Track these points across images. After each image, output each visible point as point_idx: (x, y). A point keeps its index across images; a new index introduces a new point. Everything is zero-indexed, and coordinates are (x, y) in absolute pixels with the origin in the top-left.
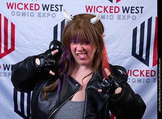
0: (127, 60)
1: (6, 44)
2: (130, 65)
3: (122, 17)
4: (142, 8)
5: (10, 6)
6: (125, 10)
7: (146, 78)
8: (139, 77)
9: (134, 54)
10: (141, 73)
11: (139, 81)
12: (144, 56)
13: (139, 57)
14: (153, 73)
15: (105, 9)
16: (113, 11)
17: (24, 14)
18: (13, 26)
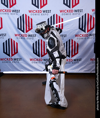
0: (77, 31)
1: (29, 26)
2: (78, 32)
3: (74, 14)
4: (82, 10)
5: (30, 11)
6: (76, 11)
7: (85, 37)
8: (82, 37)
9: (79, 28)
10: (83, 35)
11: (82, 39)
12: (84, 29)
13: (82, 29)
14: (87, 35)
15: (68, 11)
16: (71, 12)
17: (36, 15)
18: (31, 19)
